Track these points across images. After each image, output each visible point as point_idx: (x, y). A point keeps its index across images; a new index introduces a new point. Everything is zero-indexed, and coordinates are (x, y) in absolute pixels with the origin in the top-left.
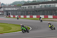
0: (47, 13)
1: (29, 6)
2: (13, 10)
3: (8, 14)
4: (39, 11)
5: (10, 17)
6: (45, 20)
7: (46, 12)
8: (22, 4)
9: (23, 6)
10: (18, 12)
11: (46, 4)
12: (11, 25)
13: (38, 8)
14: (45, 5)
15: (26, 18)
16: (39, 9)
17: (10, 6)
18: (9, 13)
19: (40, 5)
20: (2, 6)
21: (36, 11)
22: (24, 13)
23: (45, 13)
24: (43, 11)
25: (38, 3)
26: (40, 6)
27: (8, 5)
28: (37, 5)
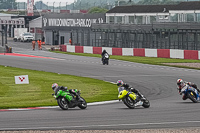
0: (196, 41)
1: (133, 14)
2: (77, 28)
3: (58, 42)
4: (167, 34)
5: (63, 50)
6: (188, 65)
7: (192, 37)
8: (107, 7)
9: (112, 15)
10: (92, 35)
11: (192, 12)
12: (67, 79)
13: (165, 24)
14: (188, 15)
15: (120, 57)
16: (167, 28)
17: (64, 13)
18: (61, 35)
19: (173, 13)
20: (39, 11)
21: (157, 33)
22: (116, 37)
23: (187, 41)
24: (183, 33)
25: (165, 6)
26: (172, 15)
27: (60, 8)
28: (161, 11)
